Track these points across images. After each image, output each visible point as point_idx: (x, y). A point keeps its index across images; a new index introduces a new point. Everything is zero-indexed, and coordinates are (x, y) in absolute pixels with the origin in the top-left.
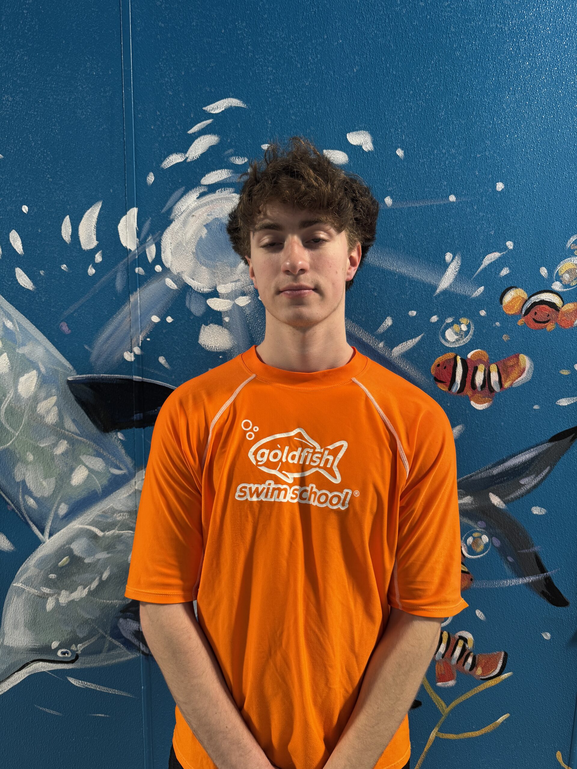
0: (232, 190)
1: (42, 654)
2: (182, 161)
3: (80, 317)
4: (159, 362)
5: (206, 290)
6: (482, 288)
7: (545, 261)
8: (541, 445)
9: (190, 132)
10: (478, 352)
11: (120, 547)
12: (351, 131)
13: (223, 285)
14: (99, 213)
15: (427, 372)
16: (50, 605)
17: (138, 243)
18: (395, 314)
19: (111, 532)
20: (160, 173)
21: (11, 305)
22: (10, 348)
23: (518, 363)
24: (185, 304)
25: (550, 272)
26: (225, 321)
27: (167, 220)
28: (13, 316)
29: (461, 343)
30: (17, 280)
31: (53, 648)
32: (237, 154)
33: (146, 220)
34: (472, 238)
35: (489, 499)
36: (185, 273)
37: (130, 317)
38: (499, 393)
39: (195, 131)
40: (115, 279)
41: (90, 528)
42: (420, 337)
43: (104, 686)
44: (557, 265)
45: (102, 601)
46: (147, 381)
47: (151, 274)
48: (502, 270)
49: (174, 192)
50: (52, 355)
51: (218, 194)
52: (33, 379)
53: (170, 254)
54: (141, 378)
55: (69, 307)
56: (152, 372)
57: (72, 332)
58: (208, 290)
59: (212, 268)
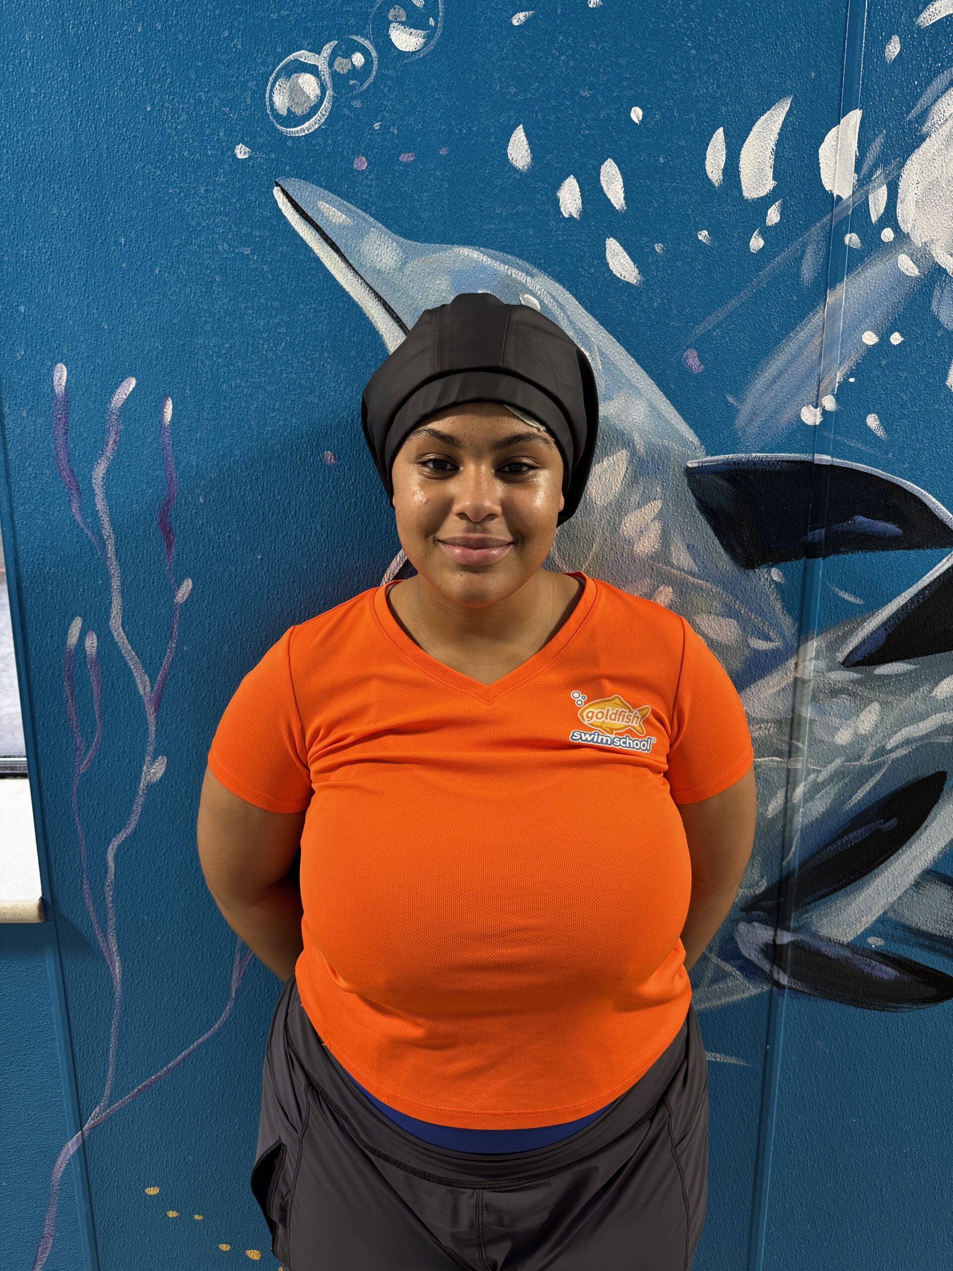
3: (724, 337)
4: (866, 425)
14: (784, 122)
17: (856, 183)
20: (913, 37)
24: (930, 307)
27: (915, 135)
28: (593, 339)
30: (607, 264)
33: (876, 135)
36: (938, 243)
37: (821, 336)
40: (801, 258)
46: (839, 465)
47: (872, 245)
49: (936, 76)
50: (663, 417)
52: (620, 467)
53: (914, 206)
54: (829, 458)
55: (704, 318)
56: (853, 445)
57: (706, 368)
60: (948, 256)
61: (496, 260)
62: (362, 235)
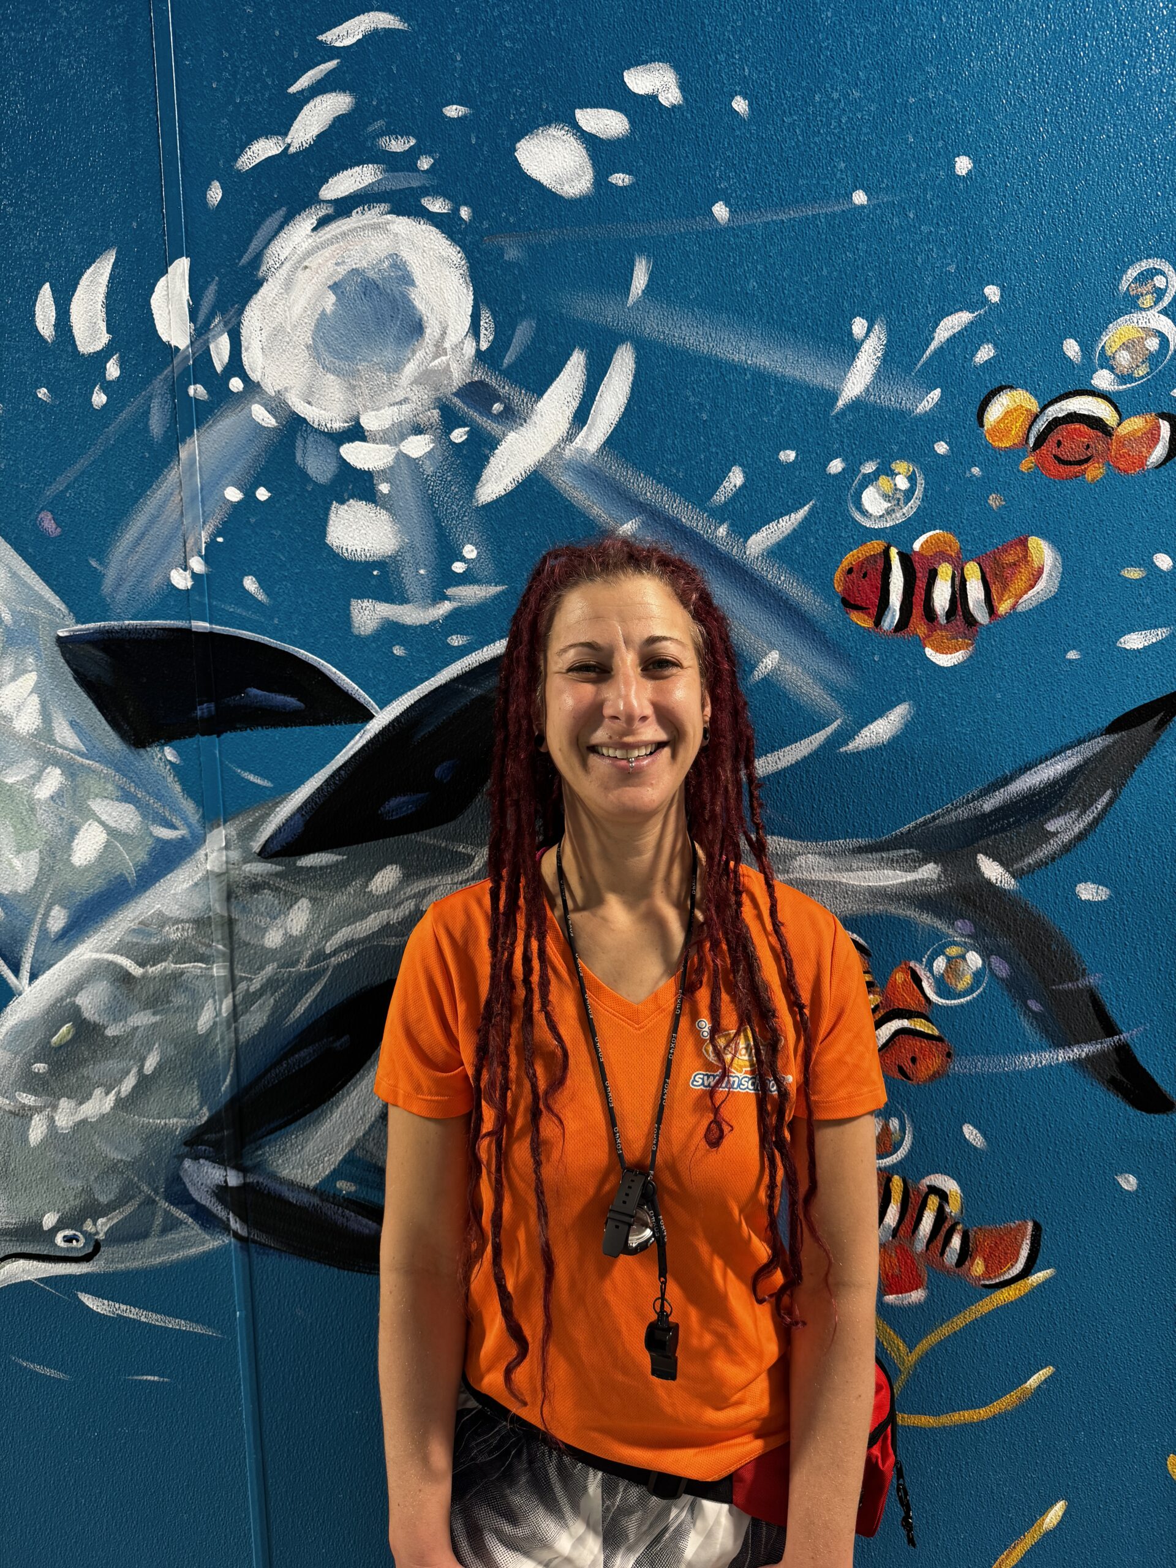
0: (385, 207)
1: (22, 1241)
2: (278, 152)
3: (78, 498)
4: (244, 588)
5: (338, 425)
6: (936, 394)
7: (1073, 325)
8: (1089, 741)
9: (293, 90)
10: (937, 537)
11: (179, 999)
12: (633, 66)
13: (373, 413)
14: (111, 274)
15: (824, 587)
16: (37, 1131)
17: (193, 333)
18: (749, 459)
19: (160, 967)
20: (234, 182)
23: (1025, 557)
24: (295, 458)
25: (1086, 349)
26: (381, 493)
27: (252, 281)
29: (898, 518)
31: (45, 1228)
32: (393, 131)
33: (208, 283)
34: (907, 282)
35: (977, 869)
36: (293, 391)
37: (180, 493)
38: (988, 628)
39: (303, 87)
40: (146, 413)
41: (115, 960)
42: (806, 508)
43: (157, 1312)
44: (1101, 333)
45: (146, 1120)
46: (222, 632)
47: (220, 397)
48: (978, 349)
49: (263, 220)
50: (25, 584)
51: (357, 219)
53: (261, 353)
54: (208, 625)
55: (55, 479)
56: (232, 610)
57: (63, 531)
58: (342, 425)
59: (349, 376)
60: (306, 405)
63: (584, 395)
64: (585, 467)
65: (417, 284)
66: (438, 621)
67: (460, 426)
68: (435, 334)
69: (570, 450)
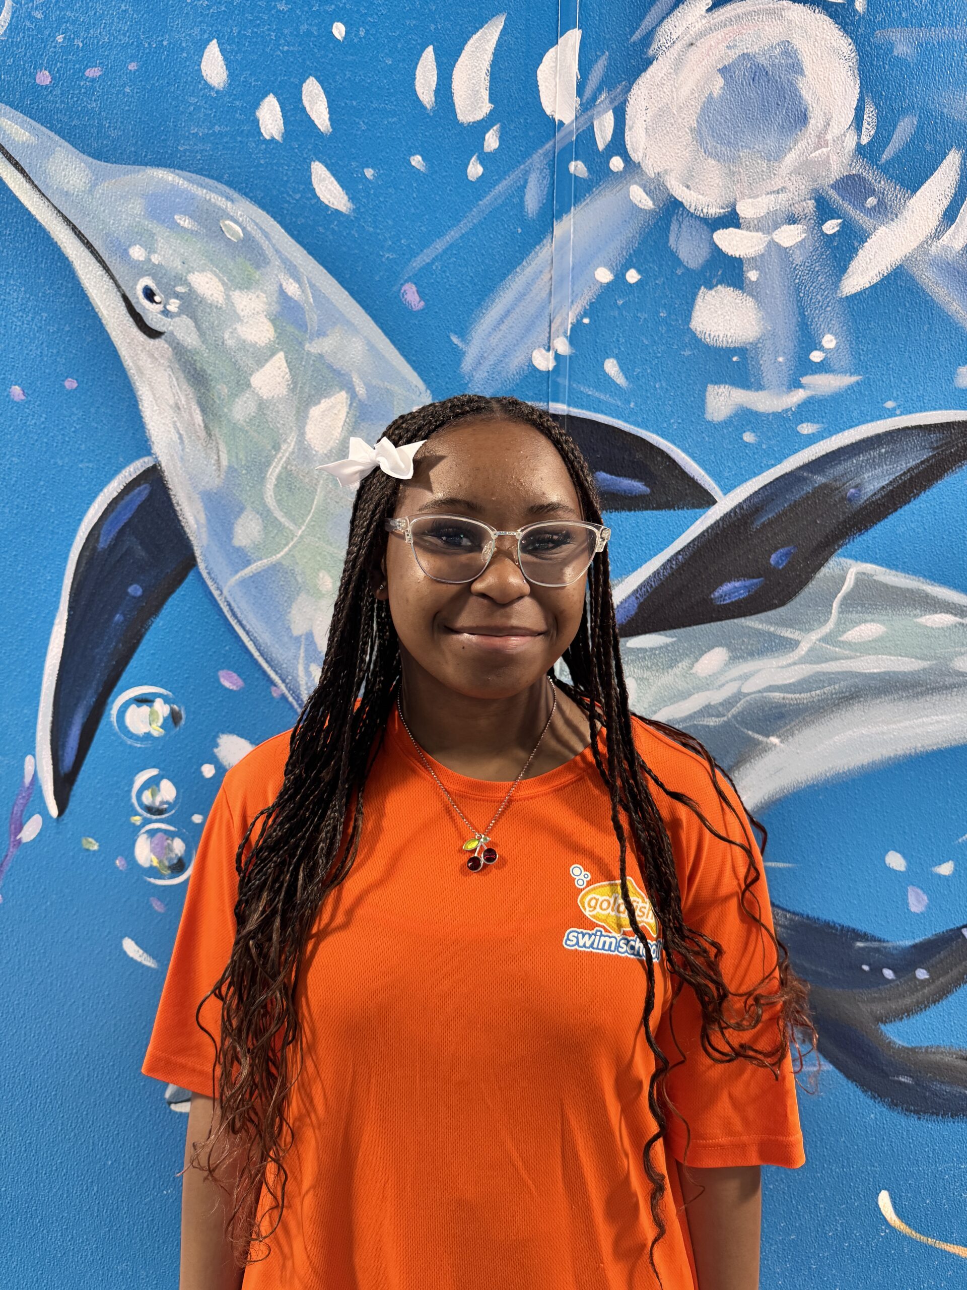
3: (444, 272)
4: (604, 371)
5: (714, 211)
13: (750, 200)
14: (498, 41)
17: (579, 108)
21: (298, 246)
22: (292, 340)
24: (667, 243)
26: (750, 280)
27: (641, 58)
28: (302, 270)
30: (314, 189)
33: (598, 57)
36: (673, 174)
37: (550, 271)
40: (524, 187)
46: (578, 416)
47: (600, 175)
51: (752, 2)
52: (339, 411)
53: (644, 133)
55: (422, 251)
56: (590, 393)
57: (426, 304)
58: (718, 210)
59: (729, 161)
60: (684, 188)
61: (193, 183)
62: (48, 154)
63: (955, 195)
64: (948, 263)
65: (806, 73)
66: (791, 409)
67: (833, 218)
68: (819, 125)
69: (937, 247)
